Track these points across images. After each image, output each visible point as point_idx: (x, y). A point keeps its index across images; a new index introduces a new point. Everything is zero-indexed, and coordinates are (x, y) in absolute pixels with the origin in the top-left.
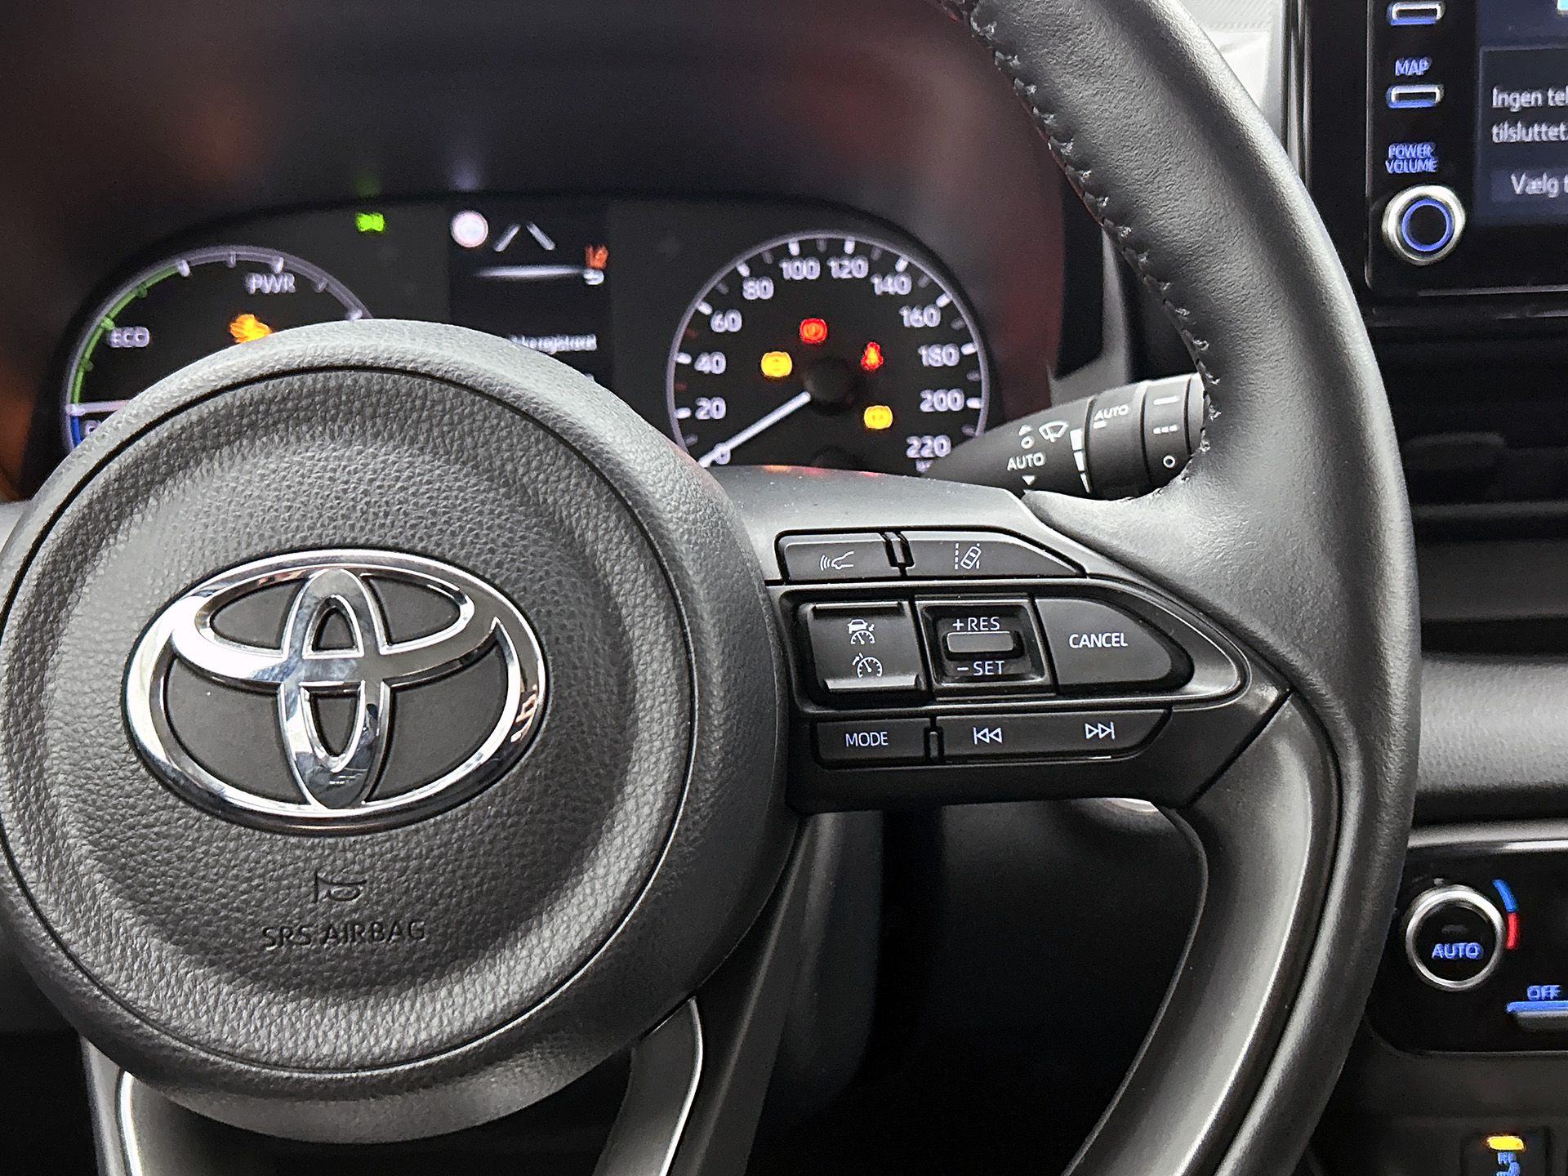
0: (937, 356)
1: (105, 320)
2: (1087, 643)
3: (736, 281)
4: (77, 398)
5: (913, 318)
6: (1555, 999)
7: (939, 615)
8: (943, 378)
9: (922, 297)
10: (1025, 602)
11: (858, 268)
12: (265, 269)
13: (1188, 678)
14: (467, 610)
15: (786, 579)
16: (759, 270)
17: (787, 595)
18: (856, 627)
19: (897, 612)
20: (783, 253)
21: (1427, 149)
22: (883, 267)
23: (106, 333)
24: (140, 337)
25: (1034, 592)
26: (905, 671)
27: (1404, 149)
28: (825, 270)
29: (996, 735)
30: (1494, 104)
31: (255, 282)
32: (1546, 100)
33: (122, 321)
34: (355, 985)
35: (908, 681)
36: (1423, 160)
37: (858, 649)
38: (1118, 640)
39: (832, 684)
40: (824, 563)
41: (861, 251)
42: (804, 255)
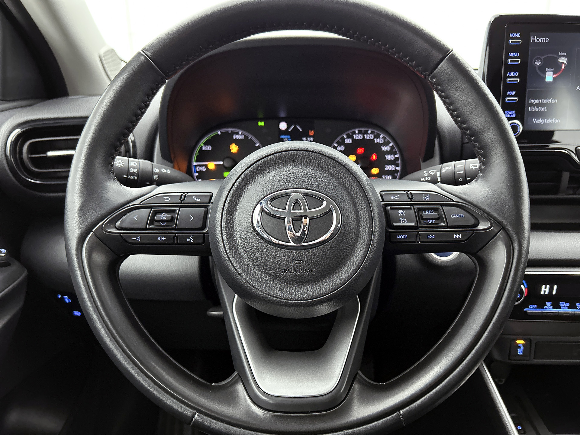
0: (389, 157)
1: (201, 144)
2: (455, 216)
3: (343, 139)
4: (195, 161)
5: (384, 148)
6: (536, 308)
7: (420, 210)
8: (391, 162)
9: (386, 144)
10: (440, 207)
11: (371, 137)
12: (237, 134)
13: (478, 225)
14: (325, 203)
15: (383, 201)
16: (348, 137)
17: (384, 204)
18: (401, 212)
19: (410, 208)
20: (354, 133)
21: (514, 112)
22: (377, 136)
23: (202, 147)
24: (209, 148)
25: (442, 205)
26: (412, 222)
27: (508, 112)
28: (364, 137)
29: (433, 237)
30: (530, 102)
31: (235, 137)
32: (542, 101)
33: (205, 144)
34: (299, 282)
35: (413, 224)
36: (513, 115)
37: (401, 217)
38: (462, 216)
39: (395, 224)
40: (392, 198)
41: (372, 133)
42: (359, 133)
